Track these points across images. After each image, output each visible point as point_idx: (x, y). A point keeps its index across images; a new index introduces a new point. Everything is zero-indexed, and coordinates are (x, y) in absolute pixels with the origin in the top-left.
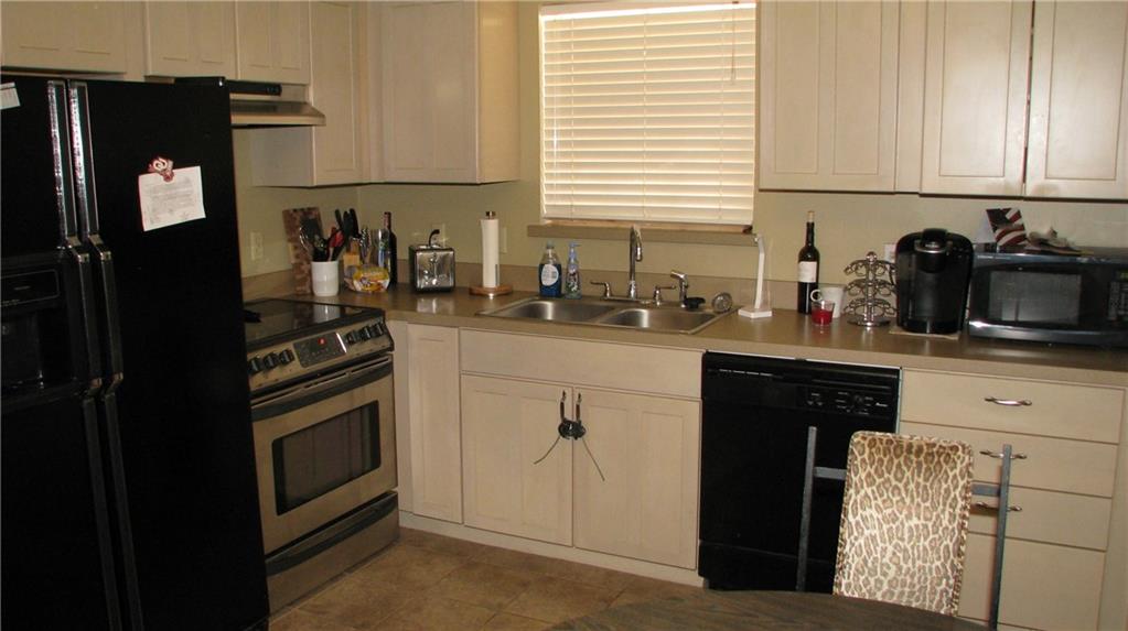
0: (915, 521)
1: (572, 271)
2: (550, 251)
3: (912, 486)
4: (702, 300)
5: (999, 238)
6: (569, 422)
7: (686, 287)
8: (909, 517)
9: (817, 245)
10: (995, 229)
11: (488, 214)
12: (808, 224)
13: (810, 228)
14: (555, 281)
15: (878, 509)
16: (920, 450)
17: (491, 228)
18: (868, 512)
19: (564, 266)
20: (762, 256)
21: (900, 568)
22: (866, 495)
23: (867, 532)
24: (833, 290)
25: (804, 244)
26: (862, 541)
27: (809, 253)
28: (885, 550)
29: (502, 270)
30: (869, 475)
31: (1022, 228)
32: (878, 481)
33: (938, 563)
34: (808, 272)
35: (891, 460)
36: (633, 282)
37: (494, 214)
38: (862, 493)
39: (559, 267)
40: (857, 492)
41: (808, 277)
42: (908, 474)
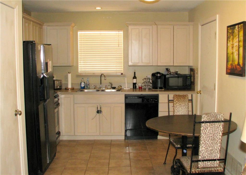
0: (183, 104)
1: (88, 83)
2: (83, 80)
3: (182, 100)
4: (116, 87)
5: (168, 73)
6: (99, 110)
7: (112, 85)
8: (182, 104)
9: (136, 76)
10: (167, 72)
11: (69, 72)
12: (134, 72)
13: (135, 73)
14: (84, 86)
15: (178, 104)
16: (182, 96)
17: (70, 76)
18: (177, 104)
19: (86, 83)
20: (126, 78)
21: (182, 111)
22: (177, 102)
23: (177, 107)
24: (140, 84)
25: (133, 76)
26: (177, 108)
27: (135, 77)
28: (180, 109)
29: (72, 84)
30: (177, 100)
31: (170, 71)
32: (178, 100)
33: (186, 110)
34: (135, 81)
35: (179, 97)
36: (101, 85)
37: (70, 73)
38: (176, 102)
39: (85, 83)
40: (175, 102)
41: (135, 82)
42: (181, 99)
